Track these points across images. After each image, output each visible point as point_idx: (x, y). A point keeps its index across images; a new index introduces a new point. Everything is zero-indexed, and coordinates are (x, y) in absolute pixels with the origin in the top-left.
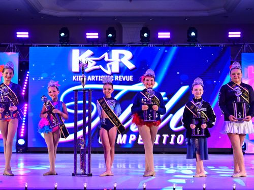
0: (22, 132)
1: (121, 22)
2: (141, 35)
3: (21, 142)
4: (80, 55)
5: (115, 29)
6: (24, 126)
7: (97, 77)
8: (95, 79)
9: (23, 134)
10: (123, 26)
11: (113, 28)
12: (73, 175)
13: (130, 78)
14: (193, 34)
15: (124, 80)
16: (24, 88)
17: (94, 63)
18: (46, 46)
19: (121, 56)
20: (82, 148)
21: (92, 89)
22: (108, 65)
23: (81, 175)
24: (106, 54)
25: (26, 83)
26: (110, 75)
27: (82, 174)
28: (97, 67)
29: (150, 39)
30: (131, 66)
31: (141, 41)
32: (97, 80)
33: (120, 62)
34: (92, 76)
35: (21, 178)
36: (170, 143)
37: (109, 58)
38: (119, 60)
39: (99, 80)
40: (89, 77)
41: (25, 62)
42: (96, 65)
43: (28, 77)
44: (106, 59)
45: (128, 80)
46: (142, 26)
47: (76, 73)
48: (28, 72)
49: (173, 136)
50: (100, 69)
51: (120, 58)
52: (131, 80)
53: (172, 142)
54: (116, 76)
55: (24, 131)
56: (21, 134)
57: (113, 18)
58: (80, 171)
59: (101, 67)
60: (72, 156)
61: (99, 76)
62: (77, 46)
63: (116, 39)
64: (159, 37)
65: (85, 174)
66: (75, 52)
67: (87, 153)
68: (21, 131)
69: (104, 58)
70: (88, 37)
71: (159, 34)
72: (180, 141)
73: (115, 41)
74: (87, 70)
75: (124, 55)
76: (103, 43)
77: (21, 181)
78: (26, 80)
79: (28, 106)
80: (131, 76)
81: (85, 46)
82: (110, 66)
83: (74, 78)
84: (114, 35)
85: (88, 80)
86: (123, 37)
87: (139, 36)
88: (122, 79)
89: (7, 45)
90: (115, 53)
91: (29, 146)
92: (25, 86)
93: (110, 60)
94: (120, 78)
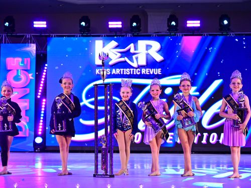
0: (40, 130)
1: (146, 10)
2: (168, 24)
3: (39, 140)
4: (104, 46)
5: (140, 17)
6: (42, 122)
7: (122, 70)
8: (120, 72)
9: (41, 132)
10: (148, 14)
11: (137, 16)
12: (94, 176)
13: (158, 71)
14: (226, 22)
15: (151, 73)
16: (42, 82)
17: (119, 55)
18: (63, 36)
19: (148, 47)
20: (103, 147)
21: (112, 83)
22: (134, 57)
23: (102, 176)
24: (132, 45)
25: (44, 77)
26: (136, 68)
27: (104, 175)
28: (122, 59)
29: (178, 28)
30: (159, 58)
31: (168, 30)
32: (122, 73)
33: (147, 54)
34: (117, 69)
35: (39, 179)
36: (202, 142)
37: (135, 50)
38: (146, 52)
39: (125, 73)
40: (114, 70)
41: (43, 54)
42: (121, 57)
43: (46, 70)
44: (132, 51)
45: (156, 73)
46: (170, 14)
47: (99, 66)
48: (46, 65)
49: (205, 135)
50: (126, 61)
51: (147, 50)
52: (159, 73)
53: (204, 141)
54: (143, 69)
55: (42, 129)
56: (38, 131)
57: (138, 5)
58: (101, 172)
59: (126, 59)
60: (92, 155)
61: (125, 69)
62: (99, 36)
63: (141, 28)
64: (188, 25)
65: (107, 175)
66: (98, 43)
67: (109, 152)
68: (38, 128)
69: (129, 50)
70: (110, 26)
71: (188, 22)
72: (213, 140)
73: (139, 30)
74: (111, 63)
75: (151, 46)
76: (127, 32)
77: (40, 182)
78: (44, 74)
79: (46, 102)
80: (159, 69)
81: (108, 36)
82: (137, 58)
83: (97, 71)
84: (139, 25)
85: (113, 73)
86: (149, 26)
87: (166, 25)
88: (149, 72)
89: (24, 35)
90: (142, 44)
91: (47, 145)
92: (43, 79)
93: (136, 52)
94: (147, 71)
